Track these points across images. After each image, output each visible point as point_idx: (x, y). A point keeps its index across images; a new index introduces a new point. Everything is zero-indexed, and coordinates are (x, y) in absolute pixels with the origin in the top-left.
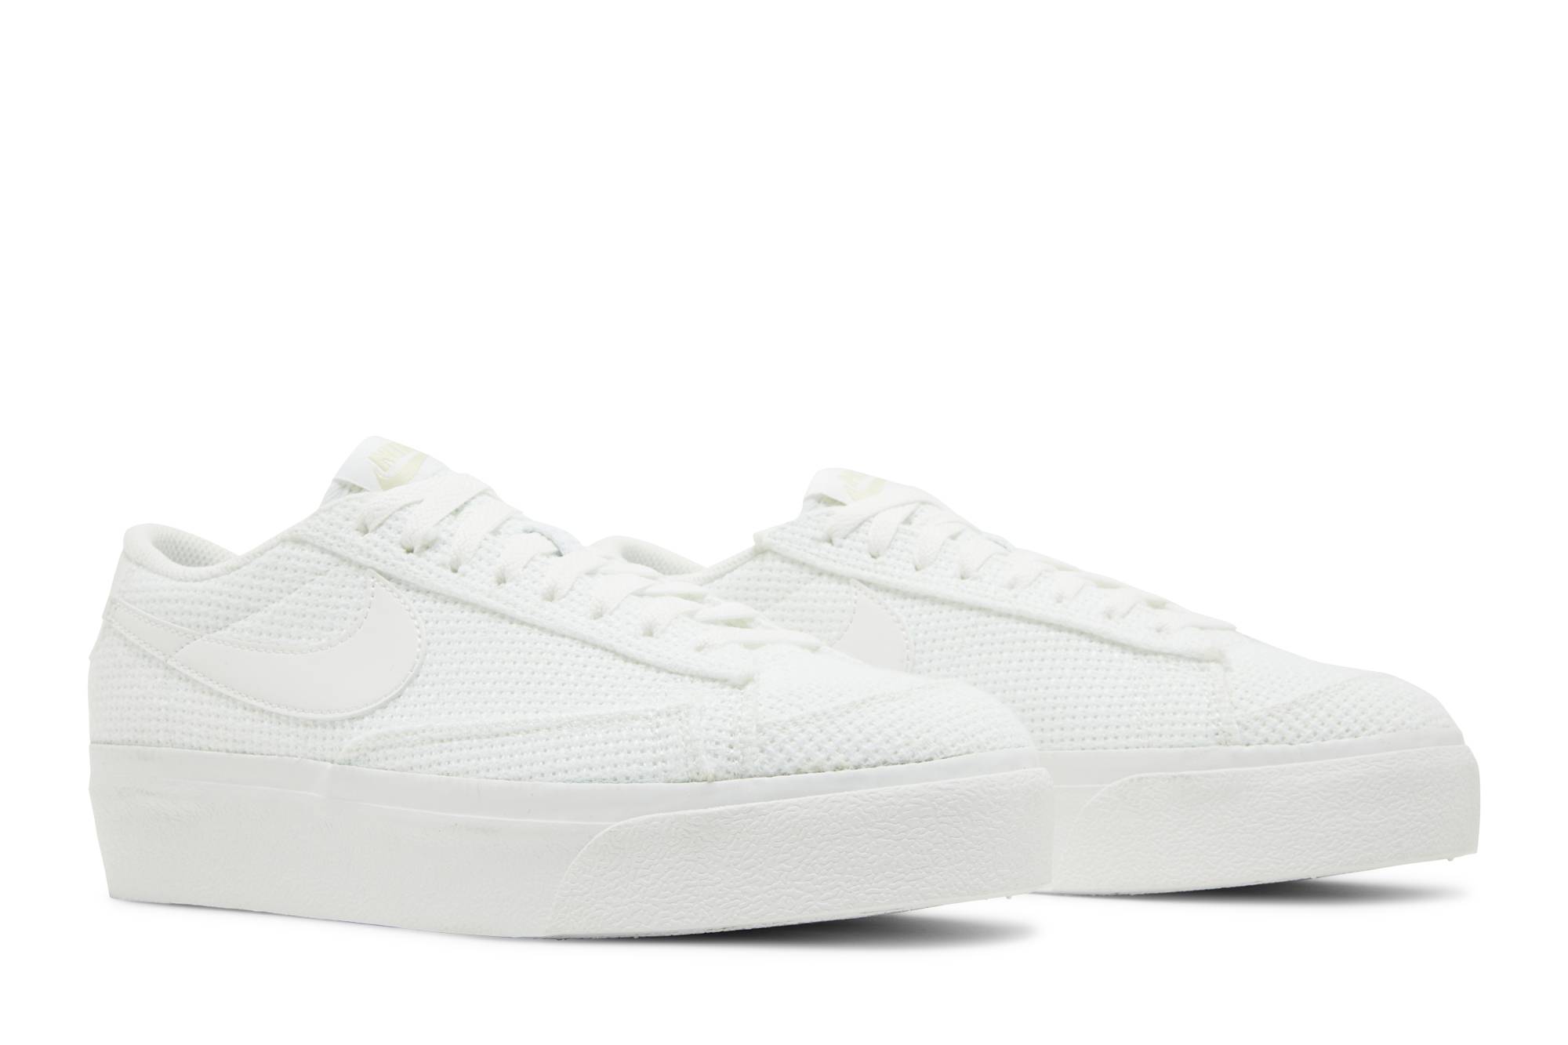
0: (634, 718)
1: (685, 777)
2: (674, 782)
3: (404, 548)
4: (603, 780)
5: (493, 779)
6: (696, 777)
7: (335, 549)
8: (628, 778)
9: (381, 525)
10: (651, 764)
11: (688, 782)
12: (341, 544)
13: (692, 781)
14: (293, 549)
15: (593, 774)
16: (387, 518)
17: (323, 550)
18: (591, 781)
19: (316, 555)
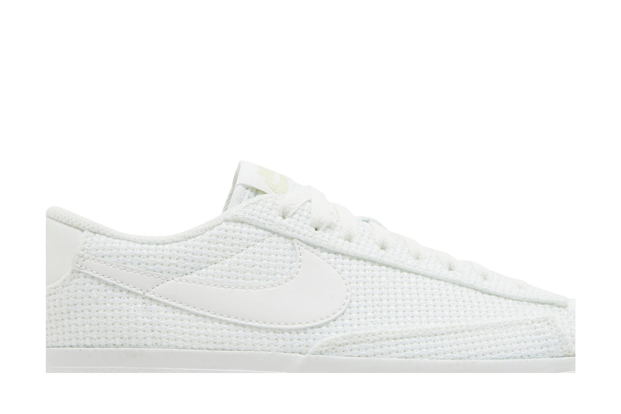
0: (520, 324)
1: (563, 354)
2: (556, 357)
3: (314, 228)
4: (515, 358)
5: (442, 359)
6: (569, 354)
7: (267, 226)
8: (529, 356)
9: (294, 213)
10: (540, 348)
11: (564, 357)
12: (271, 223)
13: (566, 356)
14: (235, 226)
15: (509, 355)
16: (297, 210)
17: (257, 227)
18: (507, 358)
19: (253, 229)
